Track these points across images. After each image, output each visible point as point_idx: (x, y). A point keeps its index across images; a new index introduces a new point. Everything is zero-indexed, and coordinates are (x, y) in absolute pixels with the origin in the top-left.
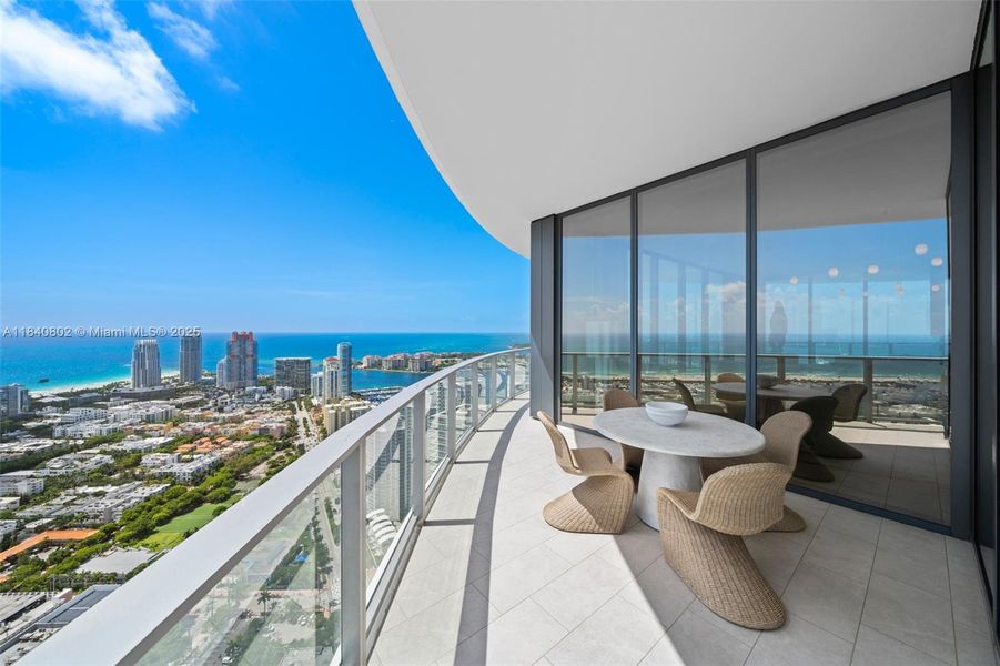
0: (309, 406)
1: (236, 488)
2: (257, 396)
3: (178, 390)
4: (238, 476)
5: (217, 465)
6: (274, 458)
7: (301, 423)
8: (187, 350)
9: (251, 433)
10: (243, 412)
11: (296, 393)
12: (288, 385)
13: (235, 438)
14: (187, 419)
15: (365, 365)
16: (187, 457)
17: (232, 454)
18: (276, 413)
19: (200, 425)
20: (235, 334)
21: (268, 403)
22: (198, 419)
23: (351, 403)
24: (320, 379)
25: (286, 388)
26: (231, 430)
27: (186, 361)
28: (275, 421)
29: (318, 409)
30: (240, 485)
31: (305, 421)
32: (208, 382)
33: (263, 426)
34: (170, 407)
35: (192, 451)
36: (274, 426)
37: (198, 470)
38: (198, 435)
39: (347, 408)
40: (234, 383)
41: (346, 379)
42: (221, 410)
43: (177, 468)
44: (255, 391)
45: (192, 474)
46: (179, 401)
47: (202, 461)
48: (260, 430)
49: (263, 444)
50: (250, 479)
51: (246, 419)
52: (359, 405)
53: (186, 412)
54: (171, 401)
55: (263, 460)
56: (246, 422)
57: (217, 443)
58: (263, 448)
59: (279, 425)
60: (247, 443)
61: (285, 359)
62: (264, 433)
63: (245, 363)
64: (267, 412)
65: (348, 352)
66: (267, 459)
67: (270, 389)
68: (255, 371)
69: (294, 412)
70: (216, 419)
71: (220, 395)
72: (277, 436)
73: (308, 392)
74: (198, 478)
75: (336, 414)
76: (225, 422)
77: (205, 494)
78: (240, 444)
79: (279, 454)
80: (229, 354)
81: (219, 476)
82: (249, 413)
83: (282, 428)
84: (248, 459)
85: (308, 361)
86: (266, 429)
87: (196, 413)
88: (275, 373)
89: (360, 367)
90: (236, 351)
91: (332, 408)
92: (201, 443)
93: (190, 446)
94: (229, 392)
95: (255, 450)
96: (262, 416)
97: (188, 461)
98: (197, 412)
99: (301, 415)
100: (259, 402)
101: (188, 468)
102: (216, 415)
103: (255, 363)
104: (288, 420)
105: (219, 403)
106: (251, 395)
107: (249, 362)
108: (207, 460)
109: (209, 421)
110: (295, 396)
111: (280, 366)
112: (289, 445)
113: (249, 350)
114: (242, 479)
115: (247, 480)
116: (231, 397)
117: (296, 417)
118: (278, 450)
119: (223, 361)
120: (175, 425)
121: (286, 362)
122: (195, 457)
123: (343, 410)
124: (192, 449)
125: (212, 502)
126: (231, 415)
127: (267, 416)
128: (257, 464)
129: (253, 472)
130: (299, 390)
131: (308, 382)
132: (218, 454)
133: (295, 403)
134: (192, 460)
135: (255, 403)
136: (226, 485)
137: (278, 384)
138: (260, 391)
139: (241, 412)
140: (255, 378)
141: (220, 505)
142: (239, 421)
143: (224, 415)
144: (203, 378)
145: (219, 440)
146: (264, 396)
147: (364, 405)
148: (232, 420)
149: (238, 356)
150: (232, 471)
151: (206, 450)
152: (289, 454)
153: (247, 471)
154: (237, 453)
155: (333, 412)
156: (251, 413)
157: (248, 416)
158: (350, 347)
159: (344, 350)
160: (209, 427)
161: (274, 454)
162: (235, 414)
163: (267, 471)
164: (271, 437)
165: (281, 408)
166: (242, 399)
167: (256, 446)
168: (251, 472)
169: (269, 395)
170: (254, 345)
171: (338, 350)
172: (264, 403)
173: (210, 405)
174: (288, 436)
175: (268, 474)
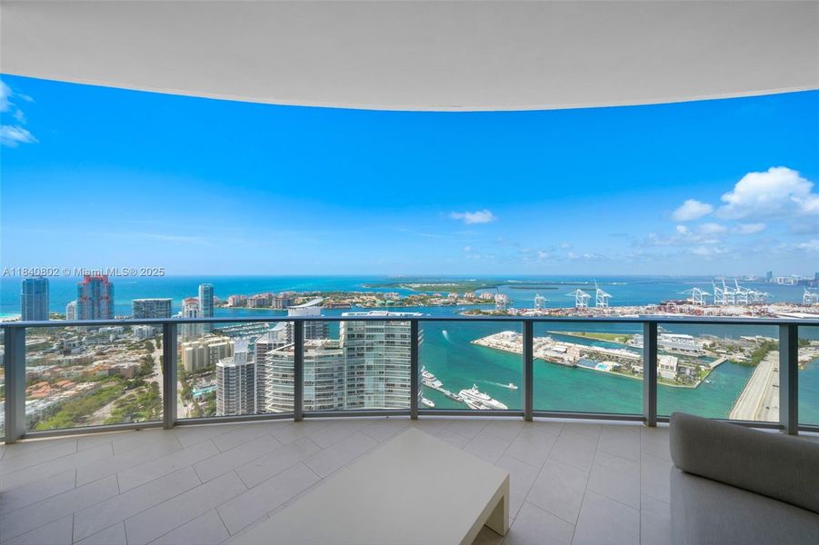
2: (112, 337)
4: (78, 418)
5: (54, 410)
6: (123, 397)
7: (157, 361)
8: (29, 291)
9: (98, 373)
10: (93, 353)
13: (81, 380)
15: (230, 304)
17: (74, 396)
18: (130, 352)
19: (39, 369)
20: (87, 277)
21: (123, 342)
22: (38, 363)
23: (212, 340)
25: (145, 327)
26: (77, 372)
28: (128, 360)
31: (162, 359)
33: (113, 366)
36: (126, 365)
37: (29, 416)
38: (35, 379)
39: (206, 345)
42: (67, 353)
44: (110, 332)
47: (35, 406)
48: (110, 370)
49: (112, 384)
50: (94, 420)
51: (96, 360)
52: (219, 342)
55: (111, 400)
56: (96, 363)
57: (57, 387)
58: (111, 388)
59: (132, 364)
60: (93, 384)
61: (143, 300)
62: (114, 373)
63: (99, 305)
64: (120, 352)
65: (209, 293)
66: (116, 398)
67: (127, 329)
68: (110, 312)
69: (151, 349)
70: (59, 362)
71: (68, 336)
72: (130, 375)
75: (193, 351)
76: (71, 363)
78: (85, 385)
79: (129, 393)
80: (80, 296)
81: (56, 420)
82: (98, 354)
83: (136, 367)
84: (91, 401)
85: (169, 302)
86: (117, 370)
87: (35, 357)
88: (133, 314)
89: (225, 306)
90: (88, 293)
91: (190, 346)
92: (39, 388)
95: (102, 391)
96: (114, 356)
99: (158, 354)
100: (113, 343)
102: (61, 358)
103: (110, 303)
104: (143, 358)
105: (65, 346)
106: (104, 336)
107: (104, 304)
108: (43, 405)
109: (50, 364)
110: (155, 335)
111: (138, 306)
112: (142, 383)
113: (104, 292)
114: (83, 420)
115: (89, 422)
116: (80, 339)
117: (153, 355)
118: (129, 389)
119: (74, 303)
121: (144, 303)
122: (28, 403)
123: (201, 347)
126: (79, 357)
127: (121, 356)
128: (102, 405)
129: (97, 413)
130: (159, 329)
132: (56, 398)
133: (153, 342)
135: (109, 343)
138: (115, 332)
139: (91, 353)
142: (87, 362)
143: (70, 357)
145: (59, 384)
146: (119, 336)
147: (224, 341)
148: (79, 362)
149: (90, 299)
150: (70, 415)
151: (43, 395)
152: (141, 392)
153: (90, 413)
154: (80, 395)
155: (191, 349)
156: (102, 354)
157: (99, 357)
158: (212, 289)
159: (205, 292)
160: (50, 371)
161: (124, 393)
162: (84, 355)
163: (113, 410)
164: (122, 377)
165: (137, 348)
166: (93, 341)
167: (103, 386)
168: (95, 414)
169: (125, 335)
170: (110, 287)
171: (200, 292)
172: (119, 343)
173: (54, 348)
174: (141, 375)
175: (113, 414)
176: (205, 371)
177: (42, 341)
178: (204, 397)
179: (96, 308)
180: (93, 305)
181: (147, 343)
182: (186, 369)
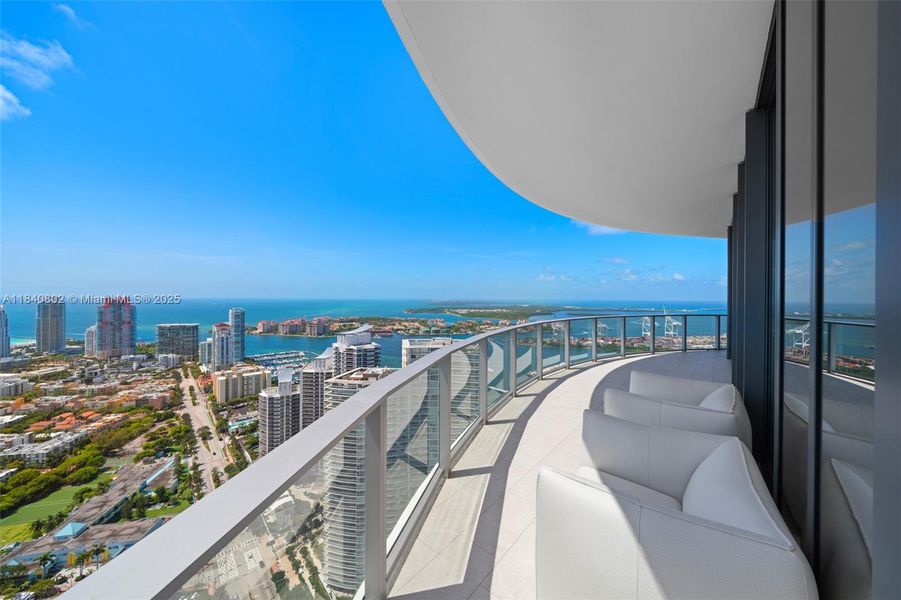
0: (197, 374)
1: (105, 466)
2: (135, 365)
3: (34, 361)
4: (109, 452)
5: (82, 443)
6: (153, 430)
7: (187, 391)
8: (45, 315)
9: (126, 405)
10: (117, 382)
11: (182, 360)
12: (173, 352)
13: (107, 411)
14: (45, 393)
15: (260, 330)
16: (42, 435)
17: (102, 429)
18: (157, 382)
19: (60, 399)
21: (147, 371)
22: (58, 392)
23: (244, 369)
24: (210, 345)
25: (170, 356)
26: (101, 402)
27: (45, 328)
28: (155, 390)
29: (207, 376)
30: (109, 462)
31: (191, 389)
32: (72, 352)
33: (140, 397)
34: (20, 381)
35: (49, 429)
36: (154, 396)
37: (56, 449)
38: (58, 409)
39: (240, 374)
40: (108, 351)
41: (239, 345)
42: (89, 382)
43: (27, 449)
44: (132, 359)
45: (48, 455)
46: (35, 373)
47: (60, 439)
48: (137, 401)
49: (141, 416)
50: (124, 455)
51: (121, 390)
52: (252, 371)
53: (43, 385)
54: (23, 373)
55: (140, 433)
56: (121, 393)
57: (82, 418)
58: (140, 421)
59: (160, 394)
60: (120, 416)
61: (168, 325)
62: (141, 404)
64: (146, 381)
65: (240, 317)
66: (145, 431)
67: (151, 357)
68: (132, 338)
69: (178, 379)
70: (82, 392)
71: (88, 364)
72: (159, 406)
73: (195, 358)
74: (55, 458)
76: (93, 394)
77: (64, 475)
78: (113, 417)
79: (160, 425)
80: (101, 321)
81: (83, 454)
82: (122, 384)
83: (164, 398)
84: (120, 433)
85: (195, 327)
86: (145, 400)
87: (55, 386)
88: (157, 341)
89: (254, 332)
90: (109, 318)
91: (223, 375)
92: (62, 419)
93: (46, 424)
94: (100, 361)
95: (130, 423)
96: (140, 386)
97: (42, 440)
98: (58, 385)
99: (187, 383)
100: (136, 371)
101: (42, 449)
102: (83, 387)
103: (132, 329)
104: (171, 388)
105: (86, 374)
106: (127, 364)
107: (125, 330)
108: (68, 438)
110: (180, 363)
111: (162, 332)
112: (172, 415)
113: (126, 316)
114: (114, 455)
115: (119, 456)
116: (101, 367)
117: (181, 385)
118: (159, 421)
119: (93, 328)
120: (27, 401)
121: (169, 329)
122: (53, 435)
123: (235, 376)
124: (49, 428)
125: (74, 484)
126: (102, 386)
127: (147, 385)
128: (132, 438)
129: (128, 447)
130: (186, 357)
131: (195, 349)
132: (83, 430)
133: (180, 370)
134: (49, 438)
135: (133, 372)
136: (92, 464)
137: (161, 351)
138: (138, 360)
139: (114, 383)
140: (132, 346)
141: (84, 486)
142: (112, 392)
143: (93, 387)
144: (68, 347)
145: (84, 415)
146: (143, 364)
147: (258, 370)
148: (102, 392)
149: (111, 323)
150: (100, 448)
151: (68, 426)
152: (172, 425)
153: (120, 446)
154: (108, 427)
155: (224, 378)
156: (126, 383)
157: (123, 387)
158: (243, 313)
159: (236, 316)
160: (72, 401)
161: (154, 426)
162: (108, 385)
163: (145, 444)
164: (151, 409)
165: (163, 377)
166: (116, 369)
167: (132, 418)
168: (125, 447)
169: (149, 363)
170: (132, 311)
171: (230, 316)
172: (143, 372)
173: (75, 376)
174: (170, 406)
175: (145, 448)
176: (239, 402)
177: (61, 369)
178: (240, 431)
179: (117, 334)
180: (114, 330)
181: (173, 373)
182: (219, 400)
